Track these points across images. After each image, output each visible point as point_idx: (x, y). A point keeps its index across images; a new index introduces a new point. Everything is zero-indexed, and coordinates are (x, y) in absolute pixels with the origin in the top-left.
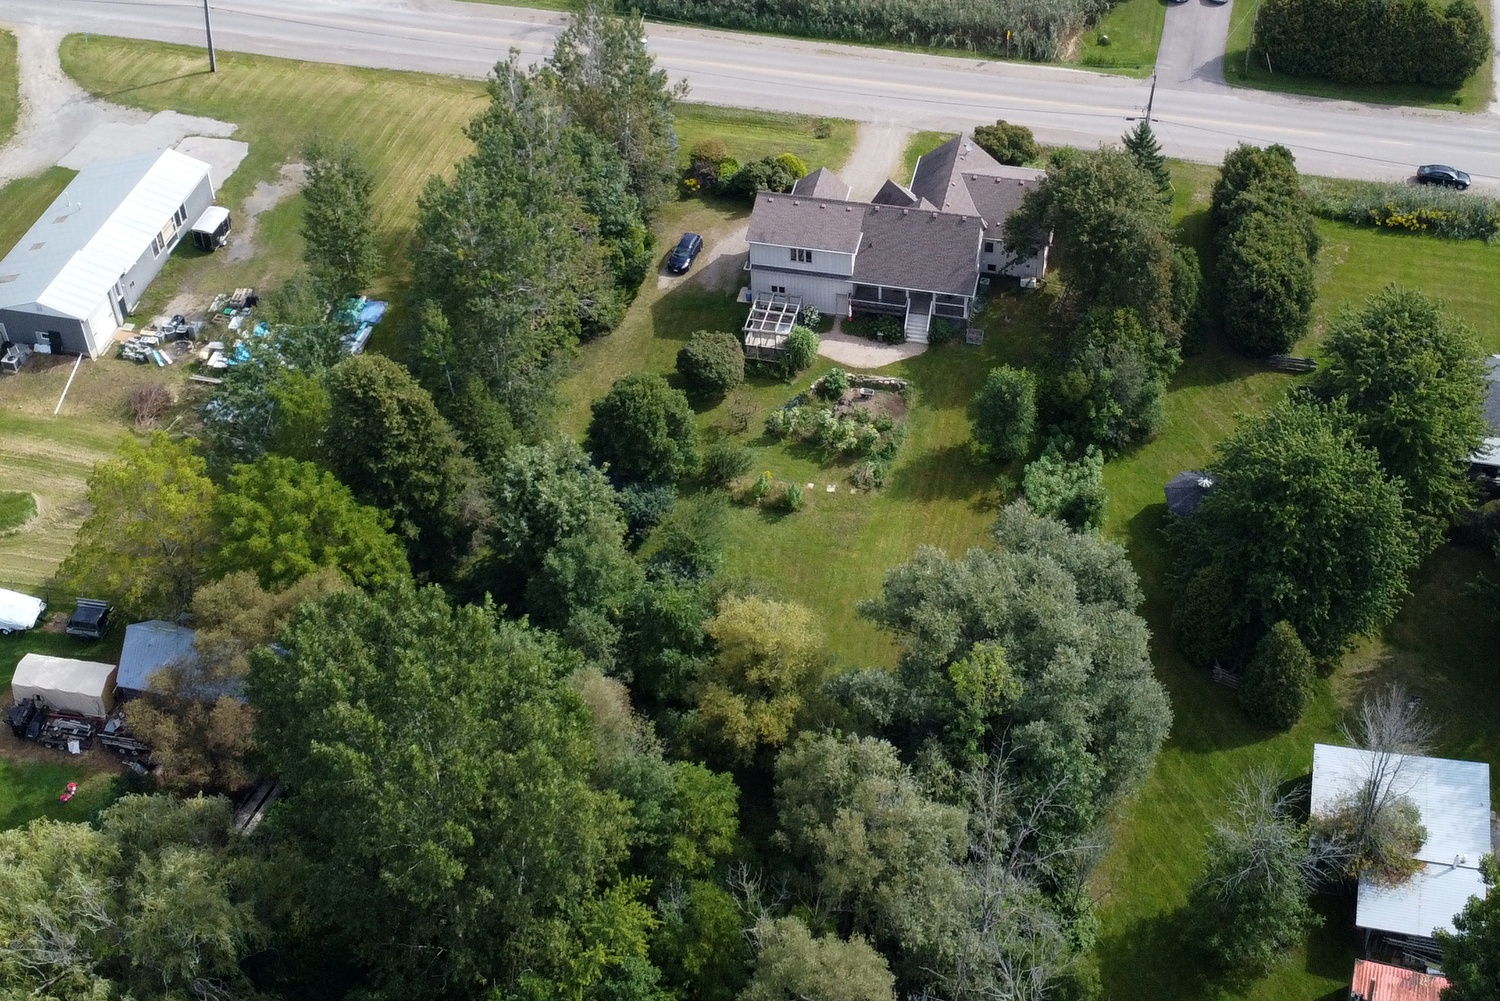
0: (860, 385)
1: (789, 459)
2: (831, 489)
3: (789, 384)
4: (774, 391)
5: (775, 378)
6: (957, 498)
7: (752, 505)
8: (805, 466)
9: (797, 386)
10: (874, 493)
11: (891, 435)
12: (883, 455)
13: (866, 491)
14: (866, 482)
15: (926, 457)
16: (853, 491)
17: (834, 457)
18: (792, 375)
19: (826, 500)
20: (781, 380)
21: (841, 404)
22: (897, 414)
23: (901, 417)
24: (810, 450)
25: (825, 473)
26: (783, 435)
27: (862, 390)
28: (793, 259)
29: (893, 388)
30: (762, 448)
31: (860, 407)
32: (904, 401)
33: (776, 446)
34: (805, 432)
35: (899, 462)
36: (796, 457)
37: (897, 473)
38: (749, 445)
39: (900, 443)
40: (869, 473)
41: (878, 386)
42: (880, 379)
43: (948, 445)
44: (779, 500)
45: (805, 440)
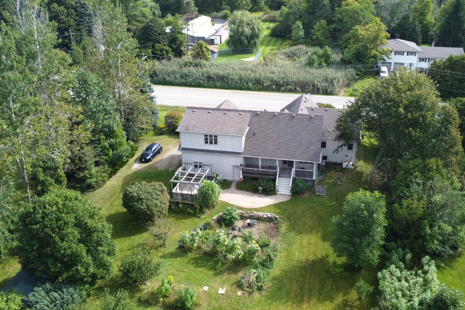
0: (247, 218)
1: (192, 267)
2: (221, 291)
3: (199, 217)
4: (189, 221)
5: (190, 214)
6: (324, 300)
7: (155, 305)
8: (203, 273)
9: (205, 219)
10: (256, 295)
11: (269, 250)
12: (263, 264)
13: (250, 293)
14: (250, 286)
15: (295, 267)
16: (239, 293)
17: (226, 266)
18: (202, 212)
19: (217, 300)
20: (194, 215)
21: (233, 229)
22: (272, 237)
23: (275, 238)
24: (208, 261)
25: (218, 279)
26: (190, 250)
27: (248, 221)
28: (206, 142)
29: (270, 220)
30: (173, 259)
31: (246, 231)
32: (277, 228)
33: (183, 258)
34: (206, 248)
35: (276, 270)
36: (197, 266)
37: (274, 279)
38: (164, 257)
39: (276, 256)
40: (253, 278)
41: (259, 219)
42: (261, 214)
43: (311, 258)
44: (177, 301)
45: (206, 253)
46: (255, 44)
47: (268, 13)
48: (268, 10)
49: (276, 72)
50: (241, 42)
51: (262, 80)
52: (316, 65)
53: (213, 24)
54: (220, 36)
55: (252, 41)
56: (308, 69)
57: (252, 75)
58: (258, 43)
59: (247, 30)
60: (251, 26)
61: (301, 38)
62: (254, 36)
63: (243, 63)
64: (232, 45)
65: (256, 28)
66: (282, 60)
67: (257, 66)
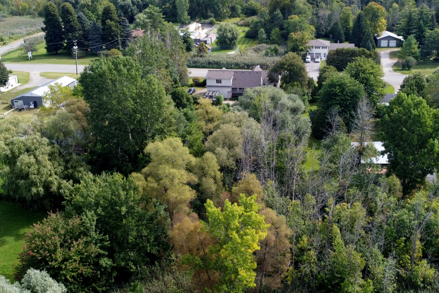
28: (217, 83)
46: (235, 43)
47: (243, 19)
48: (244, 17)
49: (247, 59)
50: (225, 42)
51: (239, 63)
52: (269, 55)
53: (203, 29)
54: (211, 38)
55: (233, 42)
56: (265, 57)
57: (234, 61)
59: (229, 35)
60: (232, 32)
61: (264, 39)
62: (234, 38)
63: (228, 55)
64: (220, 44)
65: (235, 33)
66: (251, 53)
67: (236, 56)
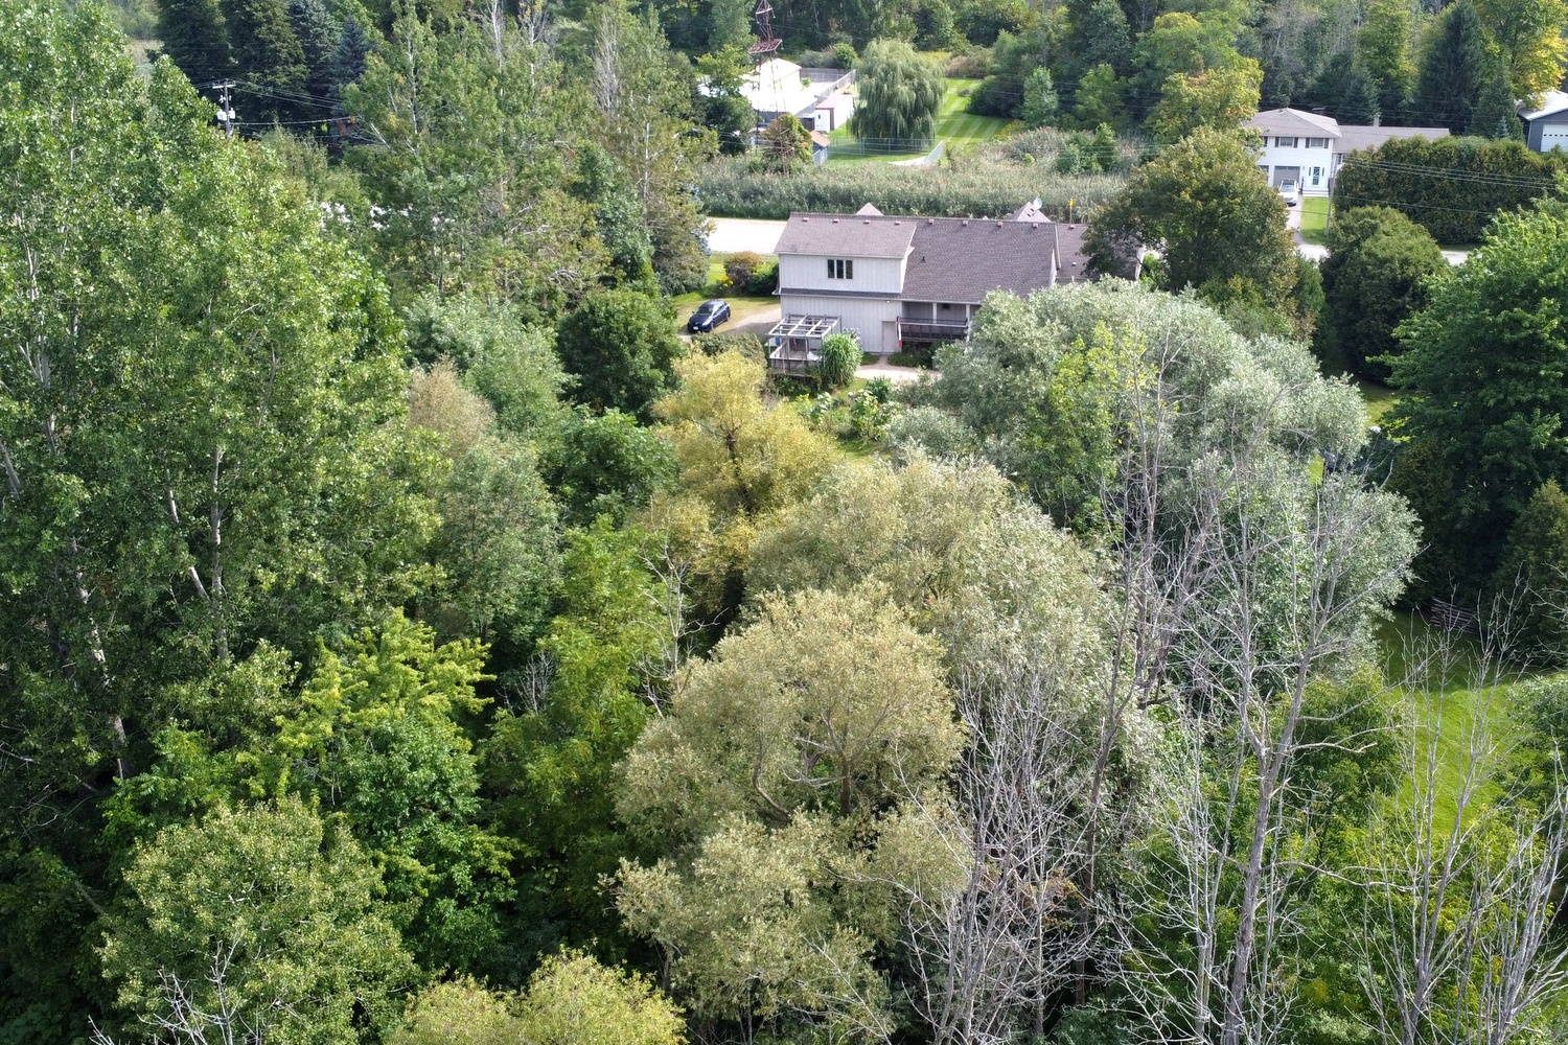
28: (831, 275)
46: (926, 127)
47: (964, 53)
48: (966, 46)
49: (978, 182)
50: (888, 122)
51: (942, 201)
52: (1075, 168)
53: (806, 83)
54: (832, 110)
55: (918, 122)
56: (1056, 177)
57: (919, 190)
58: (934, 125)
59: (904, 91)
60: (916, 81)
61: (1048, 112)
62: (924, 106)
63: (896, 168)
64: (865, 131)
65: (928, 86)
66: (996, 162)
67: (928, 172)
